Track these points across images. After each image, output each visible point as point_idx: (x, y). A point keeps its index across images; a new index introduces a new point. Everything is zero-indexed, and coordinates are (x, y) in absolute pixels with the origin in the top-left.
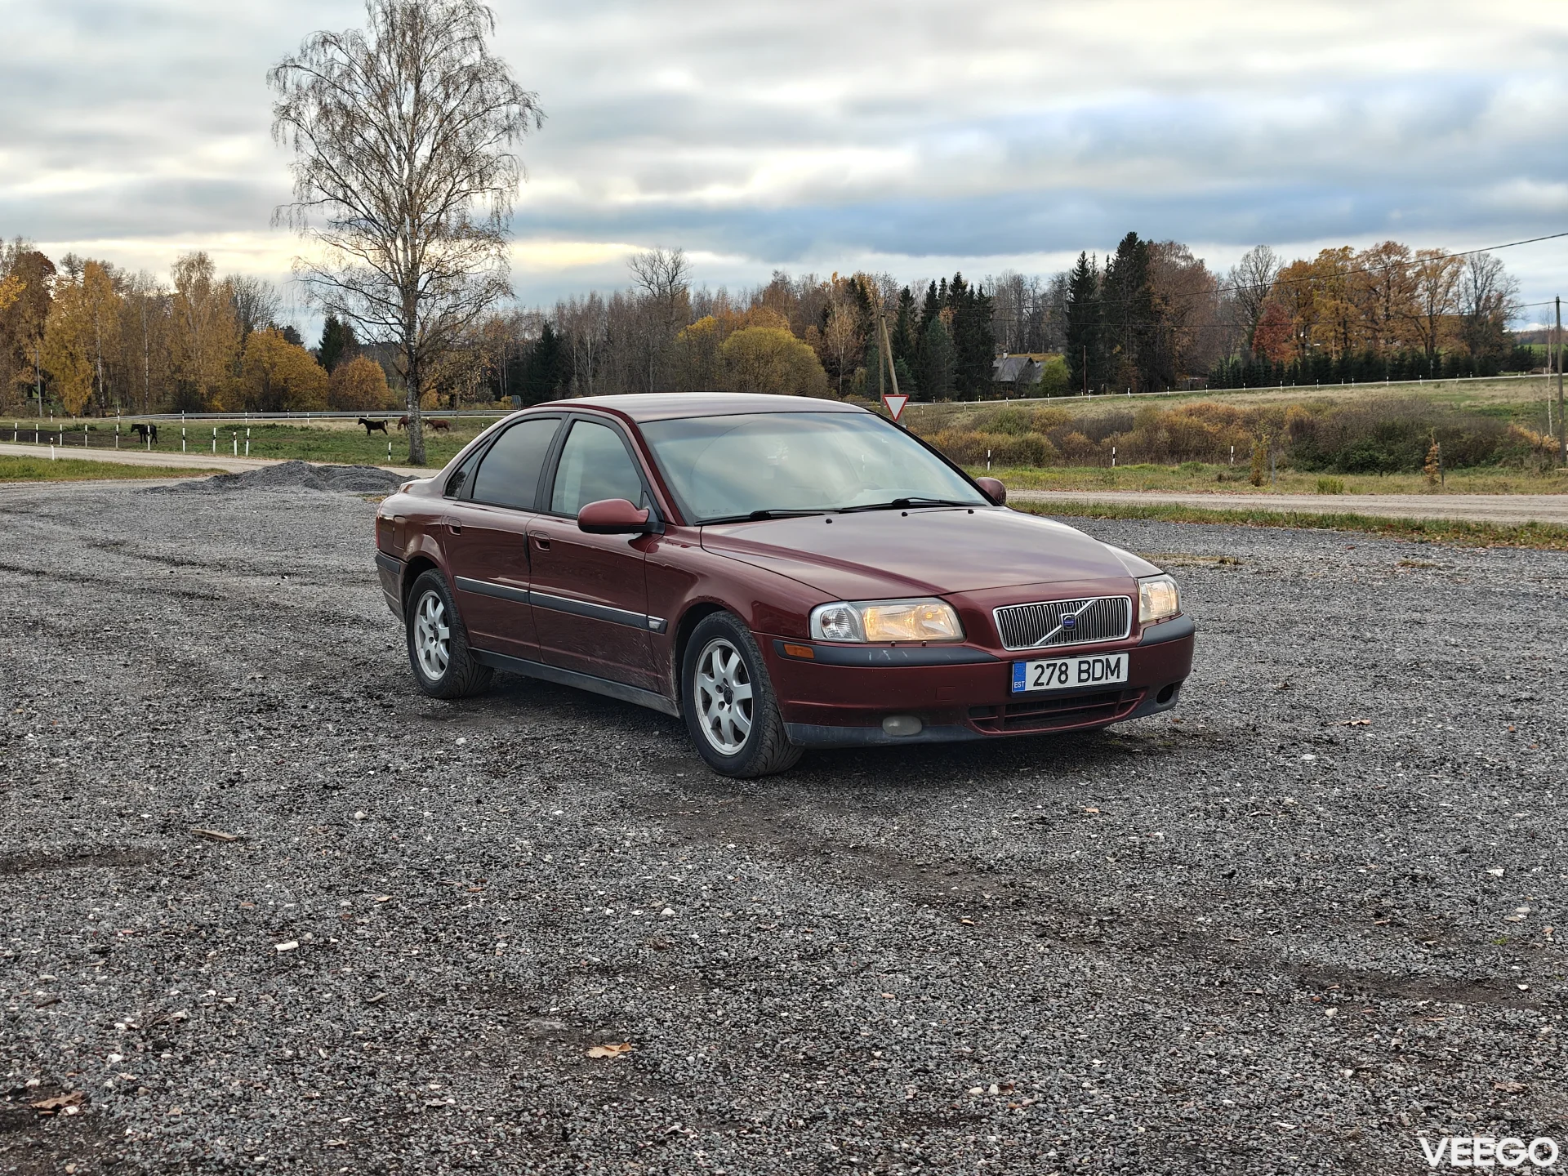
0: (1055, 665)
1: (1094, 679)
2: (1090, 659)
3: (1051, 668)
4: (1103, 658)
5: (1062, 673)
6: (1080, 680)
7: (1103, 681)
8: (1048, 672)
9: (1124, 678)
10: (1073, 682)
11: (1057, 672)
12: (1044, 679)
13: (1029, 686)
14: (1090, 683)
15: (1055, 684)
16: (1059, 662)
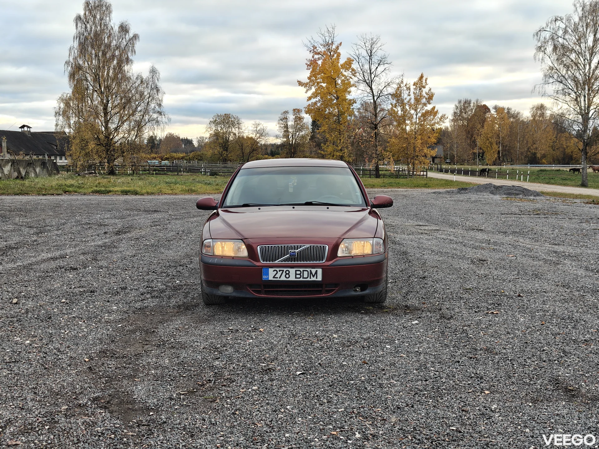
0: (283, 271)
1: (303, 278)
2: (302, 270)
3: (281, 272)
4: (309, 270)
5: (287, 274)
6: (296, 278)
7: (309, 279)
8: (280, 273)
9: (320, 278)
10: (292, 278)
11: (284, 274)
12: (278, 276)
13: (271, 278)
14: (301, 279)
15: (283, 278)
16: (285, 270)
